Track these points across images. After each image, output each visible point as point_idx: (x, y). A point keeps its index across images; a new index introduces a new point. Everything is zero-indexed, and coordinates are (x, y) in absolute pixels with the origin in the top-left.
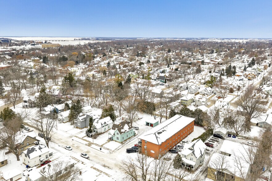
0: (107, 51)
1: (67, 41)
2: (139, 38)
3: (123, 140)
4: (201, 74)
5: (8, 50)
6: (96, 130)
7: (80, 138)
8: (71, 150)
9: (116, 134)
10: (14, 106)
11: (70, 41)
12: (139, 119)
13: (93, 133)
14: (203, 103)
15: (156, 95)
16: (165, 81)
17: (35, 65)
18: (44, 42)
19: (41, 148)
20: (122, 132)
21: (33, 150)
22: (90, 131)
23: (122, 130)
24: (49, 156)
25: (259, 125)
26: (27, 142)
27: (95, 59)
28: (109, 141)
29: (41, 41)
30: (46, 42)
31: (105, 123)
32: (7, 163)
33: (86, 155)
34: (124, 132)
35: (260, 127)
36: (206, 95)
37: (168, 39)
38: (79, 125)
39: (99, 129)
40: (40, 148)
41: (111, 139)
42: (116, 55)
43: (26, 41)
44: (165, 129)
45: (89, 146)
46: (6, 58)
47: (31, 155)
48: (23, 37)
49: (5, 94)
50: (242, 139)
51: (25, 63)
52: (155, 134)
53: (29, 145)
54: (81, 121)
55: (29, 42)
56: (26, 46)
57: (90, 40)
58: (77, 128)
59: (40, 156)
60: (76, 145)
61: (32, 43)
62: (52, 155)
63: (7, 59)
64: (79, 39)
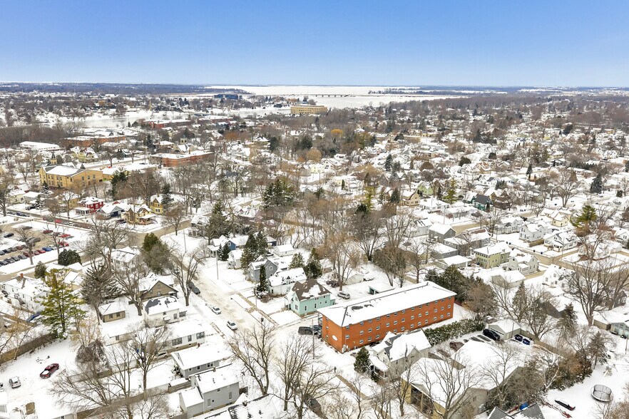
0: (416, 125)
1: (351, 96)
2: (527, 88)
3: (306, 312)
4: (601, 195)
5: (225, 117)
6: (271, 288)
7: (243, 298)
8: (219, 313)
9: (294, 299)
10: (176, 231)
11: (357, 97)
12: (365, 280)
13: (264, 293)
14: (523, 266)
15: (436, 237)
16: (488, 206)
17: (252, 155)
18: (302, 99)
19: (169, 302)
20: (304, 298)
21: (156, 302)
22: (260, 289)
23: (305, 295)
24: (180, 316)
25: (613, 328)
26: (159, 290)
27: (376, 145)
28: (283, 310)
29: (296, 98)
30: (305, 100)
31: (289, 278)
32: (124, 317)
33: (233, 324)
34: (308, 298)
35: (612, 333)
36: (555, 249)
37: (607, 92)
38: (252, 275)
39: (277, 286)
40: (167, 302)
41: (288, 308)
42: (430, 136)
43: (269, 97)
44: (372, 303)
45: (249, 312)
46: (212, 136)
47: (151, 309)
48: (271, 85)
49: (172, 208)
50: (542, 349)
51: (238, 149)
52: (347, 308)
53: (161, 295)
54: (255, 269)
55: (274, 98)
56: (264, 108)
57: (403, 93)
58: (249, 280)
59: (165, 313)
60: (231, 308)
61: (278, 101)
62: (184, 315)
63: (214, 138)
64: (380, 92)
